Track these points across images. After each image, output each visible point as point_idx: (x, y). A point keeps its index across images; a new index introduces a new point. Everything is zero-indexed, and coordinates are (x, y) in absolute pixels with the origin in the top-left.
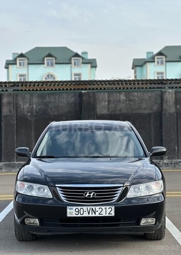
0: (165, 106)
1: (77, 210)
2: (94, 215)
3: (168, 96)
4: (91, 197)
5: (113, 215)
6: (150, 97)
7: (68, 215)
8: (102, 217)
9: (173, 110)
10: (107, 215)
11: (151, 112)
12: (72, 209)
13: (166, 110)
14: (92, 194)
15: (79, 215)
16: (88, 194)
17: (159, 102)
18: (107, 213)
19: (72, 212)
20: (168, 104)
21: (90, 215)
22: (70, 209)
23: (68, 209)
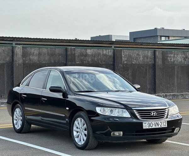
0: (15, 59)
1: (149, 124)
2: (158, 127)
3: (17, 51)
4: (155, 115)
5: (167, 126)
6: (3, 50)
7: (144, 128)
8: (162, 128)
9: (21, 61)
10: (164, 127)
11: (5, 62)
12: (146, 123)
13: (16, 61)
14: (155, 113)
15: (150, 127)
16: (153, 114)
17: (10, 54)
18: (164, 125)
19: (146, 126)
20: (18, 56)
21: (156, 127)
22: (145, 124)
23: (144, 124)
